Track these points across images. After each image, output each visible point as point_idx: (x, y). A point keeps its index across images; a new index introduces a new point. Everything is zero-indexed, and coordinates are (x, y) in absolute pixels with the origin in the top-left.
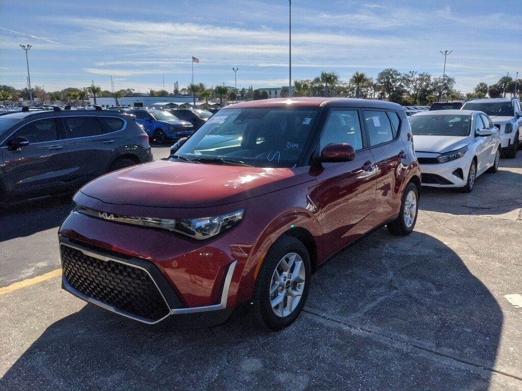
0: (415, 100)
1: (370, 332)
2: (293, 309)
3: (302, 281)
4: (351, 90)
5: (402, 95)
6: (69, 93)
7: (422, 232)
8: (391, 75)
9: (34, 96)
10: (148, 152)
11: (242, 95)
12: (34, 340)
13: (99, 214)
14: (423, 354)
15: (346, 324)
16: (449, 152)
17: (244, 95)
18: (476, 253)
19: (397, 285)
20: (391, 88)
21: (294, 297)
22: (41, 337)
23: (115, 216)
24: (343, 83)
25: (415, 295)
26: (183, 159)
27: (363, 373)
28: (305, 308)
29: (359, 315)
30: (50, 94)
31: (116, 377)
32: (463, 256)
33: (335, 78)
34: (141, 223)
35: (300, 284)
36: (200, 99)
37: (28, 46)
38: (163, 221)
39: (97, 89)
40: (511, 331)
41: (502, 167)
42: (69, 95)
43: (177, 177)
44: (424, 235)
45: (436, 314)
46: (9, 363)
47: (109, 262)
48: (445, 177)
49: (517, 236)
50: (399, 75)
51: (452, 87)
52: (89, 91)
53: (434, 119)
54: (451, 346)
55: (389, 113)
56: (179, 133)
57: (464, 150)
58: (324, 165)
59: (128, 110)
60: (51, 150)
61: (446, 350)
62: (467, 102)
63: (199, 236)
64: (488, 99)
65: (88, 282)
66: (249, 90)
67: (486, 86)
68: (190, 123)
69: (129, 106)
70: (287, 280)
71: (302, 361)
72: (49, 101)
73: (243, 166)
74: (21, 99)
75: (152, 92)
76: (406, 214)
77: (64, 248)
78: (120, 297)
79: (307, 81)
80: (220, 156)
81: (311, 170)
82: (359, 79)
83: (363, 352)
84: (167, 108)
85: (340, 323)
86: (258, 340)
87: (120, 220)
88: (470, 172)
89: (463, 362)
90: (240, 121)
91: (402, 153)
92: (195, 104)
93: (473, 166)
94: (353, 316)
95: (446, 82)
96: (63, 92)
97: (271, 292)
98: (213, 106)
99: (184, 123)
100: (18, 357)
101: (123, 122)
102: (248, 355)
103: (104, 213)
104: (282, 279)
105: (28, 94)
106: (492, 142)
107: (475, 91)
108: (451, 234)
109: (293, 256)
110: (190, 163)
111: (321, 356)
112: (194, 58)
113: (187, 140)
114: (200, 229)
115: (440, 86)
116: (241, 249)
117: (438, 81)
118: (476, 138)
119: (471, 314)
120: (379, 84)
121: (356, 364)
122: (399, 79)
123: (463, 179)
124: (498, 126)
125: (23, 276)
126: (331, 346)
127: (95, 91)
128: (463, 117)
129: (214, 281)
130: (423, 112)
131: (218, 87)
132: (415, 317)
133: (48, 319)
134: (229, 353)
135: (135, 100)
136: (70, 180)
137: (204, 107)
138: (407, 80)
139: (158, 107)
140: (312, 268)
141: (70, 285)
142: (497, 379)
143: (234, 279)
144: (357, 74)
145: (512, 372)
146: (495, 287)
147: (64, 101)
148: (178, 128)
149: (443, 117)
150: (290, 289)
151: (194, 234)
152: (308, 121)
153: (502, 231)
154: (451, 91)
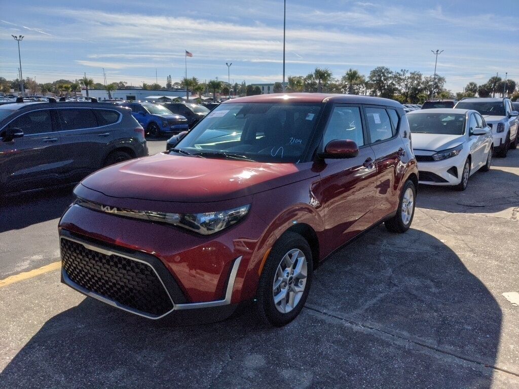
0: (406, 99)
1: (371, 328)
2: (295, 305)
3: (304, 277)
4: (343, 88)
5: (393, 93)
6: (61, 85)
7: (418, 229)
8: (383, 73)
9: (25, 88)
10: (143, 145)
11: (235, 90)
12: (33, 335)
13: (102, 207)
14: (425, 351)
15: (347, 321)
16: (445, 150)
17: (237, 91)
18: (472, 250)
19: (396, 281)
20: (383, 86)
21: (296, 293)
22: (39, 332)
23: (118, 209)
24: (336, 80)
25: (415, 292)
26: (185, 153)
27: (366, 369)
28: (306, 304)
29: (359, 311)
30: (41, 86)
31: (119, 372)
32: (459, 253)
33: (329, 75)
34: (146, 218)
35: (302, 280)
36: (193, 94)
37: (20, 36)
38: (168, 216)
39: (90, 81)
40: (510, 328)
41: (494, 165)
42: (61, 87)
43: (181, 171)
44: (421, 232)
45: (436, 311)
46: (8, 358)
47: (112, 256)
48: (440, 175)
49: (512, 235)
50: (390, 73)
51: (442, 86)
52: (82, 83)
53: (429, 118)
54: (452, 344)
55: (389, 111)
56: (173, 127)
57: (459, 149)
58: (327, 161)
59: (122, 103)
60: (46, 142)
61: (448, 348)
62: (460, 101)
63: (203, 231)
64: (477, 99)
65: (90, 276)
66: (242, 85)
67: (475, 85)
68: (184, 117)
69: (122, 99)
70: (290, 276)
71: (305, 357)
72: (40, 92)
73: (245, 161)
74: (12, 90)
75: (145, 85)
76: (403, 211)
77: (64, 241)
78: (122, 291)
79: (300, 77)
80: (222, 151)
81: (314, 166)
82: (352, 76)
83: (365, 348)
84: (159, 102)
85: (342, 319)
86: (260, 336)
87: (124, 213)
88: (464, 170)
89: (465, 359)
90: (243, 115)
91: (402, 150)
92: (188, 98)
93: (468, 164)
94: (355, 312)
95: (437, 81)
96: (55, 84)
97: (274, 288)
98: (206, 101)
99: (177, 117)
100: (17, 352)
101: (119, 115)
102: (252, 351)
103: (107, 207)
104: (286, 275)
105: (19, 85)
106: (485, 141)
107: (465, 91)
108: (447, 232)
109: (296, 252)
110: (192, 157)
111: (324, 353)
112: (187, 52)
113: (188, 133)
114: (205, 224)
115: (431, 85)
116: (243, 244)
117: (429, 80)
118: (471, 137)
119: (471, 311)
120: (371, 82)
121: (360, 360)
122: (390, 77)
123: (457, 177)
124: (490, 125)
125: (19, 270)
126: (333, 343)
127: (87, 83)
128: (458, 116)
129: (219, 276)
130: (416, 111)
131: (211, 82)
132: (416, 314)
133: (46, 313)
134: (231, 349)
135: (128, 93)
136: (64, 172)
137: (198, 101)
138: (398, 78)
139: (150, 101)
140: (314, 264)
141: (70, 279)
142: (499, 377)
143: (239, 275)
144: (350, 71)
145: (514, 369)
146: (493, 284)
147: (56, 93)
148: (171, 121)
149: (438, 115)
150: (292, 285)
151: (198, 228)
152: (311, 117)
153: (497, 229)
154: (441, 90)
